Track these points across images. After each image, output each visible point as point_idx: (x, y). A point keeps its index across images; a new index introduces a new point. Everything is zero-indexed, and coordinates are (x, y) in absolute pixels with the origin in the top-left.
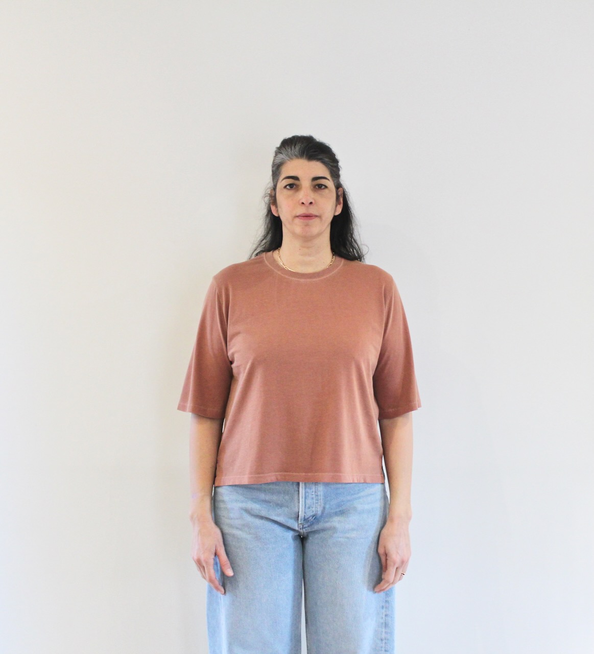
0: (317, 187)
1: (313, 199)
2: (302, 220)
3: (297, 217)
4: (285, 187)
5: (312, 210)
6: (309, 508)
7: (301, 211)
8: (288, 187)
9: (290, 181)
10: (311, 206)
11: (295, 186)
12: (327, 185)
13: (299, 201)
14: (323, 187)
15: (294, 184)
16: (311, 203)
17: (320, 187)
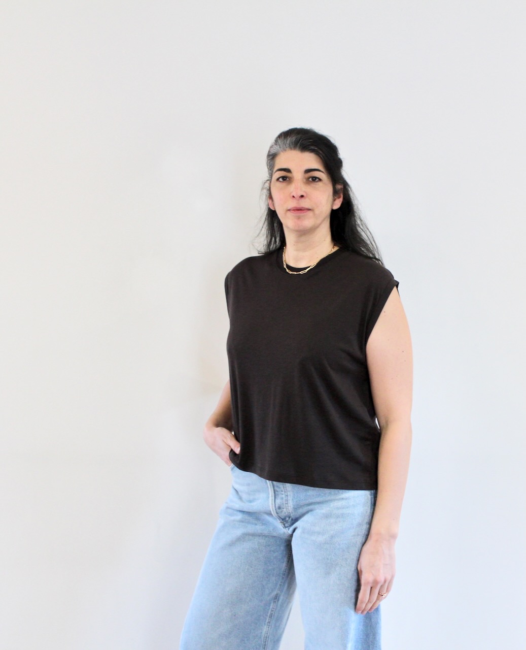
0: (311, 179)
1: (305, 192)
2: (293, 214)
3: (289, 210)
4: (278, 179)
5: (305, 204)
6: (279, 508)
7: (292, 204)
8: (281, 180)
9: (283, 173)
10: (303, 199)
11: (288, 179)
12: (321, 178)
13: (290, 194)
14: (317, 180)
15: (286, 177)
16: (302, 196)
17: (315, 179)
